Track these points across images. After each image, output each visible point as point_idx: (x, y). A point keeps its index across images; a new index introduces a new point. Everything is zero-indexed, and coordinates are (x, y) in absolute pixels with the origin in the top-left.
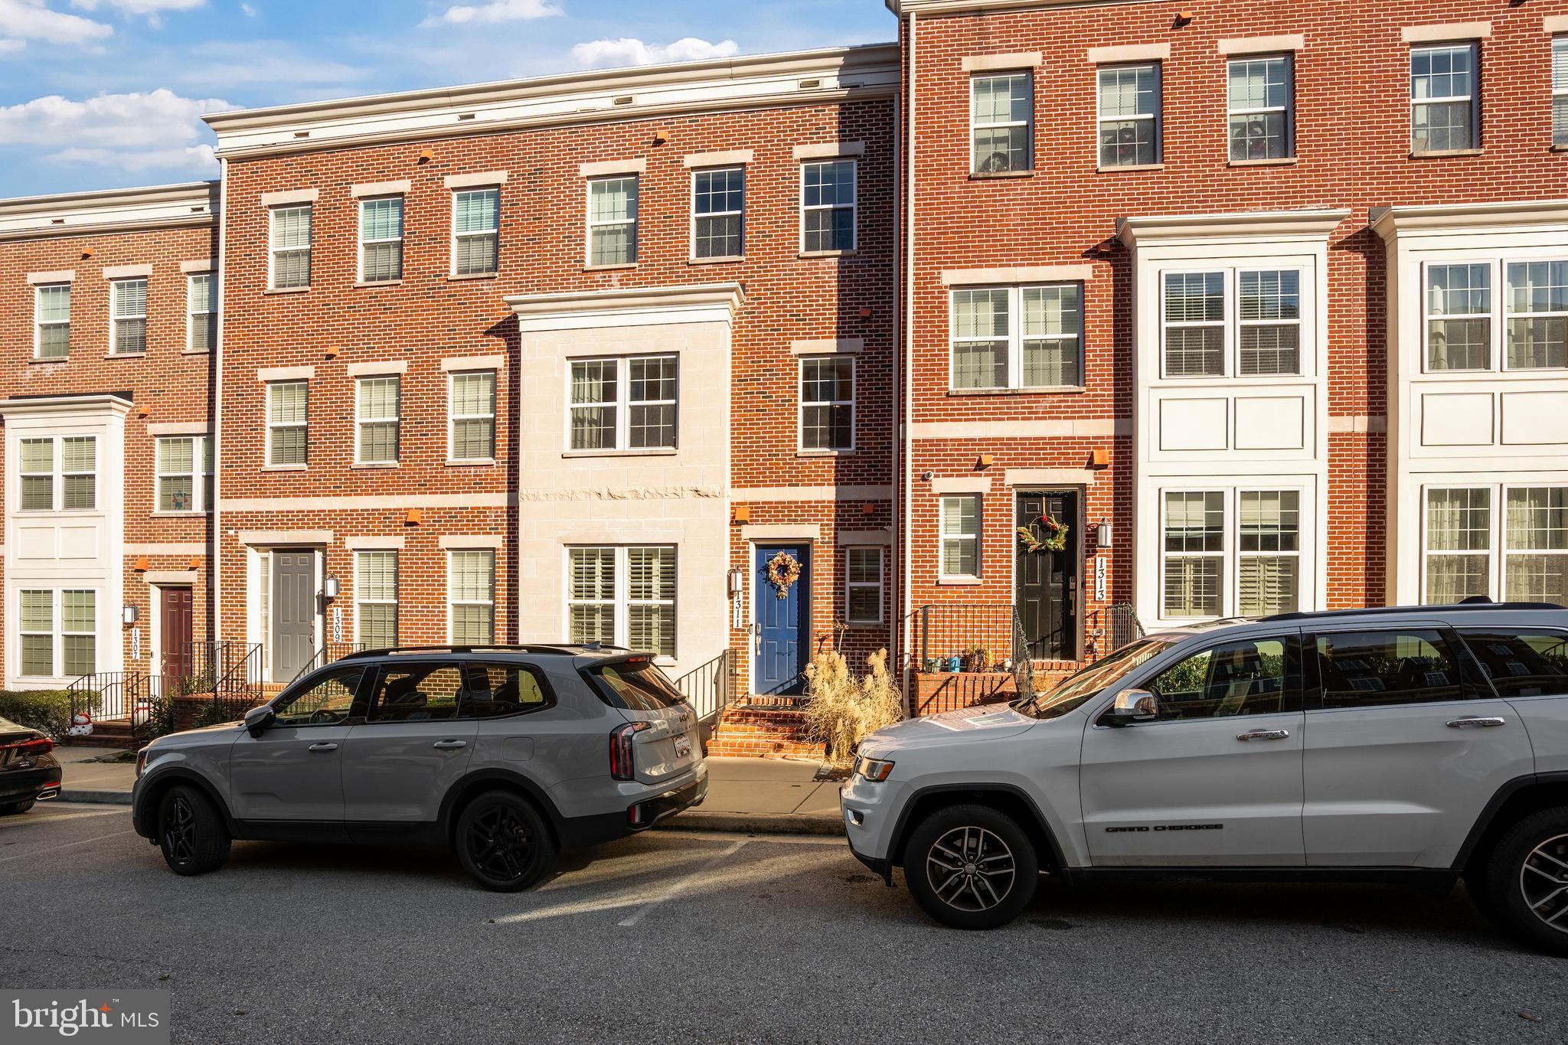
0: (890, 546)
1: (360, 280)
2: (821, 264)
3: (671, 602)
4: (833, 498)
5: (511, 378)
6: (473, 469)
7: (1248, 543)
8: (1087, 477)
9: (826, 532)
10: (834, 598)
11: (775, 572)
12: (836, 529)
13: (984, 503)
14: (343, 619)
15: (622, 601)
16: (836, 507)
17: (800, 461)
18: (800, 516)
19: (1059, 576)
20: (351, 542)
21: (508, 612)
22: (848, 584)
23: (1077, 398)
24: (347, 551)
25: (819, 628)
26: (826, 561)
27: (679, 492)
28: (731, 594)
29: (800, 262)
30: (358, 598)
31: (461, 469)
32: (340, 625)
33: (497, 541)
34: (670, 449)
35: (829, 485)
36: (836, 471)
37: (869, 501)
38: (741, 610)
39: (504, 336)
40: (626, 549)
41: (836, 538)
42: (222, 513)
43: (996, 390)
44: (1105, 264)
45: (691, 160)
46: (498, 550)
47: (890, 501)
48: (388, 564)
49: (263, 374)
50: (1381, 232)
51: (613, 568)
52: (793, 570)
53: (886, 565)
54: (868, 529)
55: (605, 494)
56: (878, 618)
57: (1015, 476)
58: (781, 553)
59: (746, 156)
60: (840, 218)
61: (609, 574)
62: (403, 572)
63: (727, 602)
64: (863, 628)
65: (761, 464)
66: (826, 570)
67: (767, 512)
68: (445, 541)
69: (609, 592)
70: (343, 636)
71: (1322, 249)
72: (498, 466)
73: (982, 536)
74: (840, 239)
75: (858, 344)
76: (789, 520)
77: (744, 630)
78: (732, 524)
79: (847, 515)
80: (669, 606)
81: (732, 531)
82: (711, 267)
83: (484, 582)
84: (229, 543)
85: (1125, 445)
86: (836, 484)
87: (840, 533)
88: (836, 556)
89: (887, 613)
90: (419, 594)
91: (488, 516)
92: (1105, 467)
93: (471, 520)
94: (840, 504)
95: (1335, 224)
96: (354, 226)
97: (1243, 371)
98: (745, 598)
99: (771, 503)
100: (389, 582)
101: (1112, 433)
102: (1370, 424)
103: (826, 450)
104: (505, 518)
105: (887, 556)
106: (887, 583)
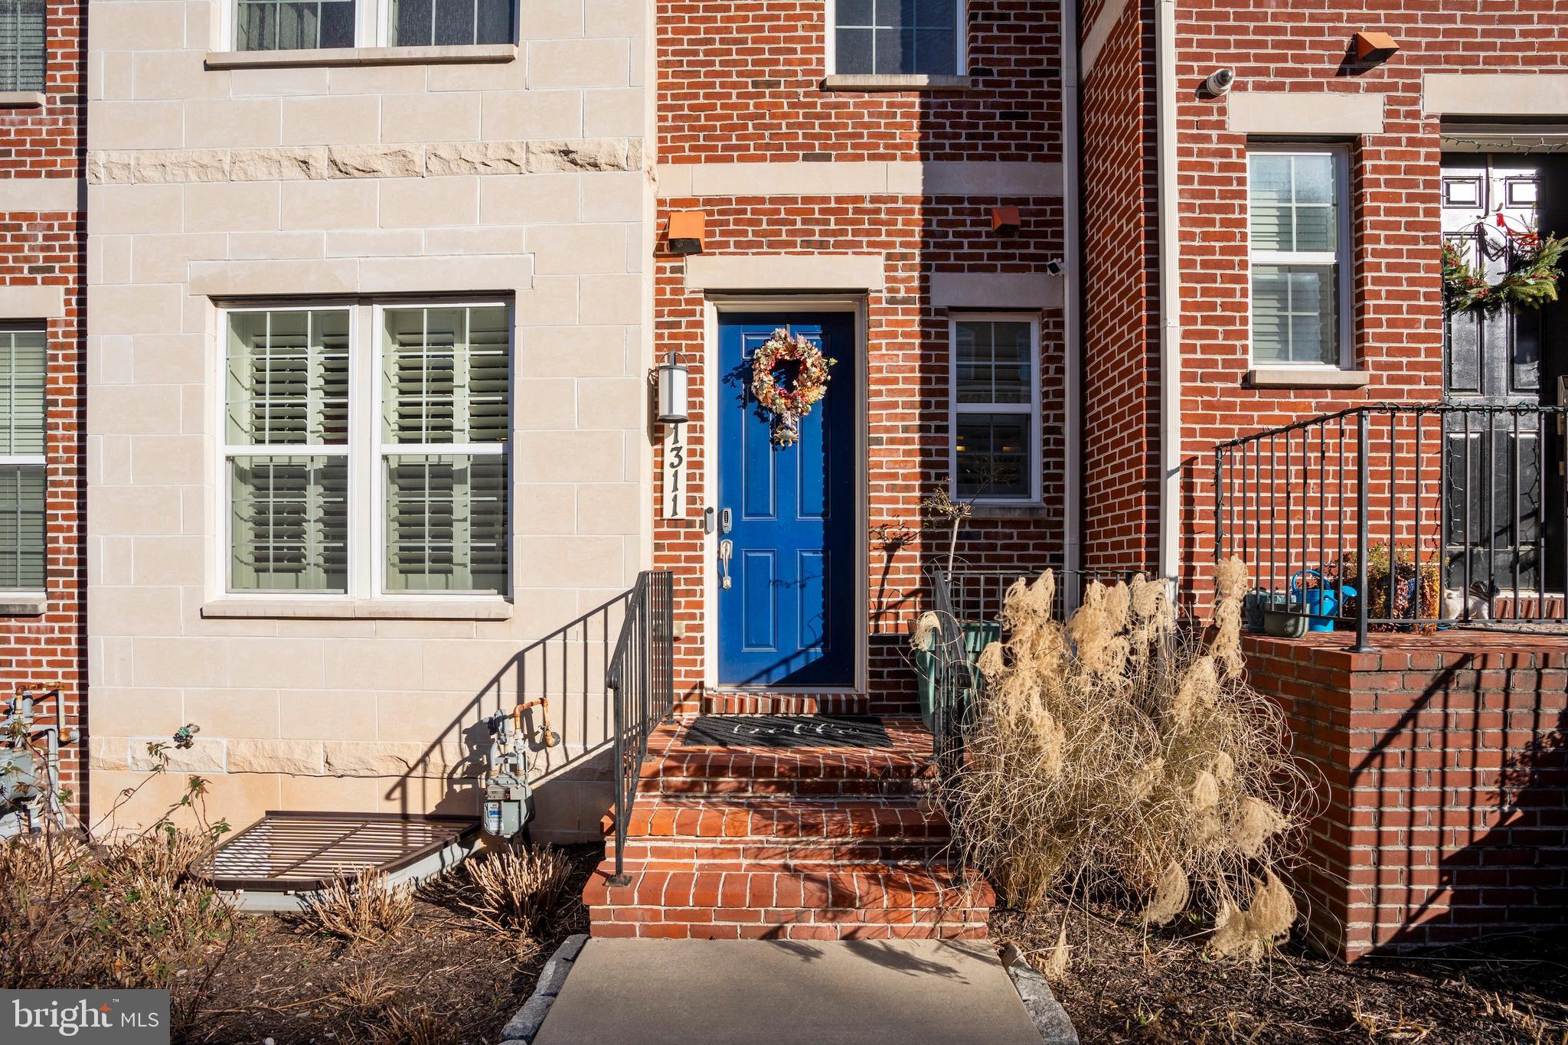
0: (1058, 313)
3: (496, 448)
4: (917, 190)
9: (900, 274)
10: (923, 441)
11: (769, 379)
12: (925, 267)
13: (1368, 163)
15: (369, 452)
16: (925, 212)
17: (833, 98)
18: (834, 233)
21: (79, 484)
22: (956, 408)
25: (886, 518)
26: (901, 346)
27: (519, 156)
28: (657, 428)
33: (51, 301)
34: (498, 49)
35: (906, 158)
36: (922, 126)
37: (1006, 201)
38: (683, 470)
40: (378, 310)
41: (924, 289)
46: (54, 324)
47: (1059, 201)
51: (345, 361)
52: (815, 372)
53: (1048, 360)
54: (1006, 269)
55: (321, 164)
56: (1026, 492)
58: (781, 331)
61: (336, 377)
63: (647, 449)
64: (997, 515)
65: (734, 106)
66: (900, 370)
67: (751, 222)
69: (337, 428)
72: (54, 108)
73: (1360, 255)
76: (806, 244)
77: (690, 524)
78: (659, 253)
79: (952, 235)
80: (493, 460)
81: (660, 270)
83: (25, 410)
86: (924, 158)
87: (935, 277)
88: (924, 335)
89: (1053, 477)
91: (22, 238)
94: (932, 205)
98: (692, 441)
99: (761, 200)
103: (893, 77)
104: (73, 241)
105: (1054, 337)
106: (1053, 405)
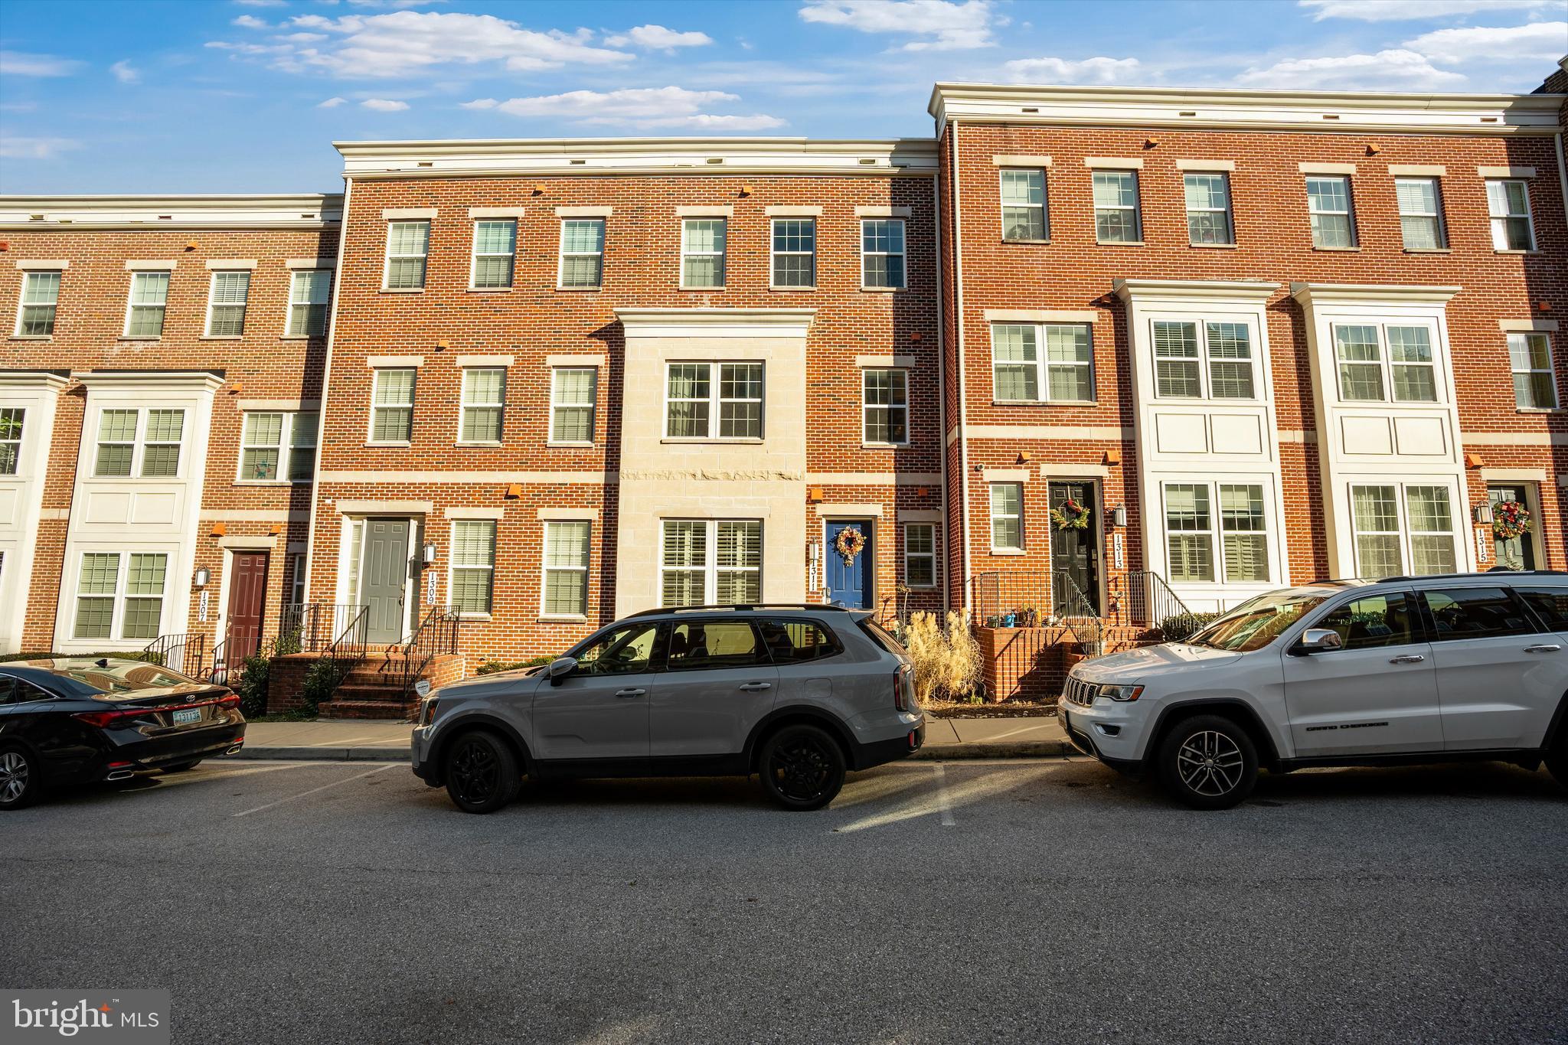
0: (941, 523)
1: (471, 287)
2: (879, 297)
3: (756, 569)
4: (893, 483)
6: (572, 451)
7: (1229, 524)
8: (1102, 471)
9: (888, 510)
10: (896, 566)
11: (843, 544)
12: (896, 508)
13: (1025, 490)
14: (437, 583)
15: (712, 568)
16: (896, 490)
17: (865, 452)
18: (865, 497)
19: (1083, 549)
20: (450, 513)
21: (602, 577)
22: (907, 554)
23: (1092, 410)
24: (446, 520)
25: (884, 592)
26: (888, 535)
27: (765, 475)
28: (808, 561)
29: (862, 294)
30: (452, 564)
31: (562, 450)
32: (434, 588)
33: (594, 514)
34: (757, 439)
35: (889, 472)
36: (895, 461)
37: (923, 486)
38: (816, 575)
39: (605, 340)
40: (716, 522)
41: (896, 516)
42: (320, 483)
43: (1031, 402)
44: (1108, 311)
45: (771, 211)
46: (594, 521)
47: (941, 486)
48: (485, 532)
49: (372, 361)
50: (1299, 300)
51: (705, 539)
52: (859, 541)
53: (938, 539)
54: (923, 509)
55: (699, 475)
56: (931, 583)
57: (1048, 469)
58: (848, 528)
59: (817, 211)
60: (893, 262)
61: (699, 544)
62: (501, 540)
63: (804, 568)
64: (921, 591)
65: (832, 454)
66: (888, 542)
67: (838, 493)
68: (543, 513)
69: (699, 559)
70: (436, 598)
71: (1262, 310)
72: (597, 449)
73: (1024, 516)
74: (893, 279)
75: (910, 361)
76: (856, 500)
77: (818, 593)
78: (807, 502)
79: (905, 497)
80: (755, 572)
81: (808, 508)
82: (788, 294)
83: (577, 550)
84: (324, 511)
85: (1130, 448)
86: (896, 472)
87: (899, 511)
88: (896, 531)
89: (940, 578)
90: (516, 560)
91: (585, 492)
92: (1116, 463)
93: (572, 495)
94: (899, 488)
95: (1270, 293)
96: (469, 241)
97: (1215, 395)
98: (819, 565)
99: (842, 486)
100: (484, 549)
101: (1120, 438)
102: (1306, 436)
103: (885, 444)
104: (602, 493)
105: (939, 531)
106: (939, 554)
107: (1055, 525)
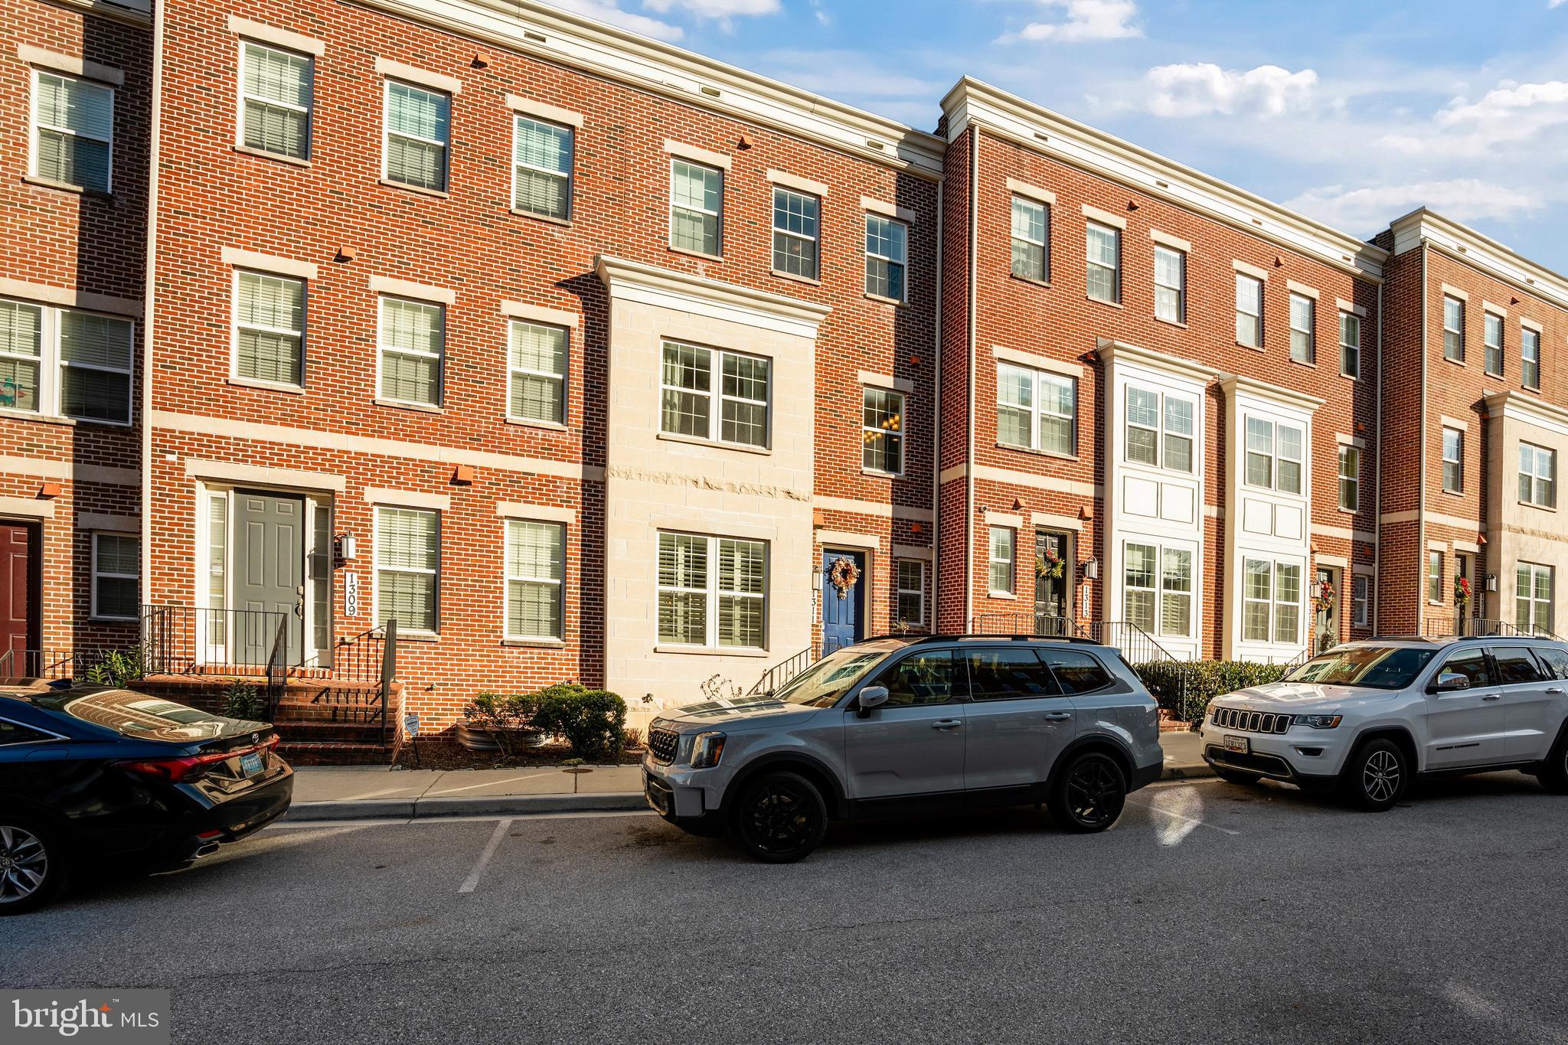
0: (931, 562)
1: (384, 177)
2: (883, 307)
3: (759, 596)
4: (890, 515)
5: (586, 340)
6: (540, 432)
7: (1167, 584)
8: (1076, 524)
9: (884, 543)
10: (890, 601)
11: (839, 573)
12: (892, 542)
13: (1018, 536)
14: (359, 588)
15: (713, 592)
16: (892, 522)
17: (865, 478)
18: (864, 526)
19: (1056, 597)
20: (371, 494)
21: (582, 594)
22: (899, 591)
23: (1074, 465)
24: (367, 504)
25: (878, 628)
26: (884, 569)
27: (772, 492)
29: (865, 301)
30: (377, 565)
31: (526, 429)
32: (355, 594)
33: (570, 515)
34: (759, 449)
35: (887, 502)
36: (892, 492)
37: (917, 521)
38: (816, 607)
39: (578, 293)
40: (719, 539)
41: (891, 549)
42: (154, 429)
43: (1020, 447)
44: (1091, 368)
45: (773, 175)
46: (571, 525)
48: (420, 526)
49: (229, 255)
50: (1225, 389)
51: (705, 558)
52: (853, 573)
53: (927, 577)
54: (915, 544)
55: (701, 483)
56: (920, 621)
57: (1038, 518)
58: (843, 558)
59: (822, 189)
60: (894, 269)
61: (701, 563)
62: (448, 538)
63: (811, 599)
64: (911, 629)
65: (833, 476)
66: (881, 576)
67: (838, 519)
68: (504, 508)
69: (700, 581)
70: (359, 608)
71: (1202, 391)
72: (572, 433)
73: (1016, 562)
74: (894, 290)
75: (909, 385)
76: (855, 529)
77: (817, 626)
78: (813, 527)
79: (902, 532)
80: (759, 599)
81: (813, 534)
82: (791, 283)
83: (545, 558)
84: (163, 472)
85: (1100, 503)
86: (892, 503)
87: (894, 545)
88: (891, 565)
89: (928, 617)
90: (469, 565)
91: (558, 487)
92: (1089, 519)
93: (542, 489)
94: (895, 520)
95: (1211, 378)
96: (377, 106)
97: (1166, 465)
98: (818, 596)
99: (842, 512)
100: (420, 547)
101: (1093, 495)
102: (1218, 511)
103: (880, 472)
104: (579, 491)
105: (929, 569)
106: (928, 592)
107: (1038, 572)
